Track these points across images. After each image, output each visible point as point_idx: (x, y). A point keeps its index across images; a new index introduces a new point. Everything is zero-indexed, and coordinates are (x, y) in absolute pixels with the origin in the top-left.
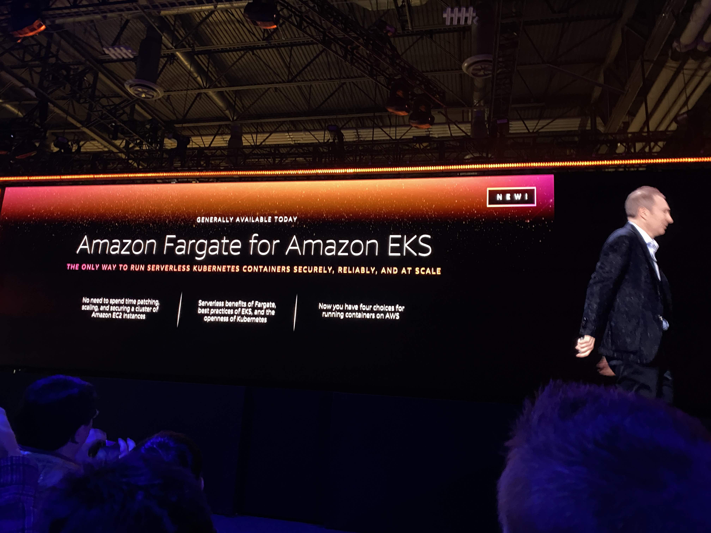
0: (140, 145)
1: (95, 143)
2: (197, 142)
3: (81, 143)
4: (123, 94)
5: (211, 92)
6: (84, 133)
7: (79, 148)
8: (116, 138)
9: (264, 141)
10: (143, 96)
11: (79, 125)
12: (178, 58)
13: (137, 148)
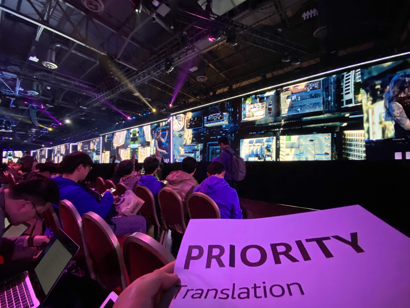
0: (203, 97)
1: (192, 99)
2: (219, 92)
3: (189, 100)
4: (196, 82)
5: (221, 74)
6: (189, 97)
7: (188, 101)
8: (197, 96)
9: (240, 85)
10: (202, 81)
11: (187, 95)
12: (210, 66)
13: (203, 98)
